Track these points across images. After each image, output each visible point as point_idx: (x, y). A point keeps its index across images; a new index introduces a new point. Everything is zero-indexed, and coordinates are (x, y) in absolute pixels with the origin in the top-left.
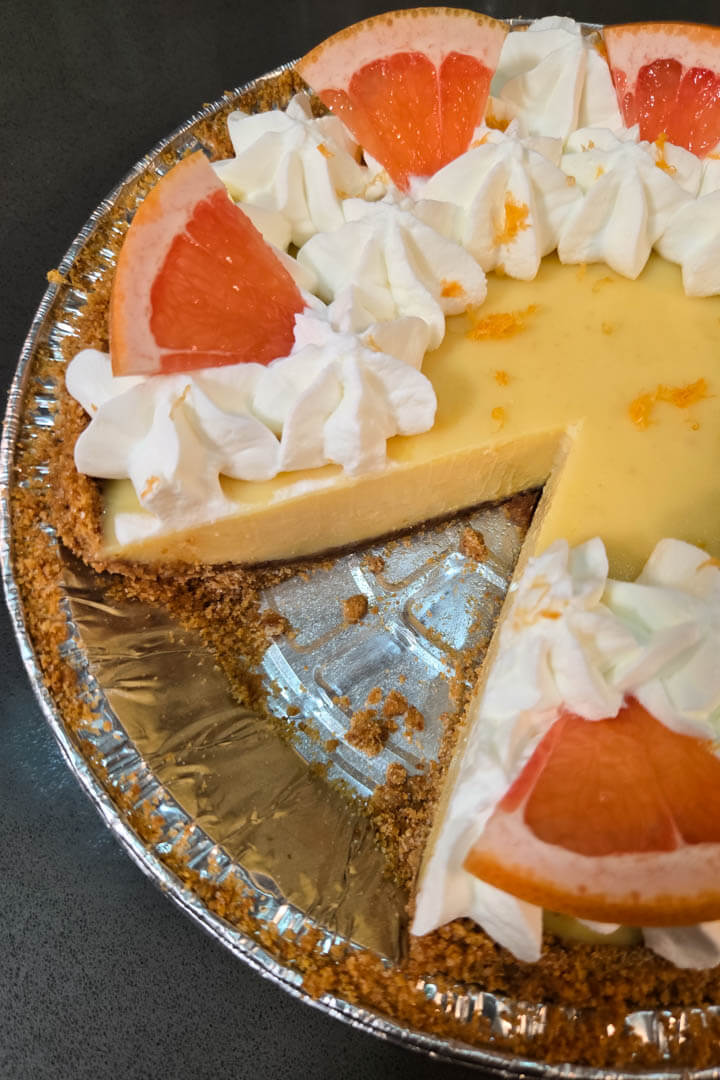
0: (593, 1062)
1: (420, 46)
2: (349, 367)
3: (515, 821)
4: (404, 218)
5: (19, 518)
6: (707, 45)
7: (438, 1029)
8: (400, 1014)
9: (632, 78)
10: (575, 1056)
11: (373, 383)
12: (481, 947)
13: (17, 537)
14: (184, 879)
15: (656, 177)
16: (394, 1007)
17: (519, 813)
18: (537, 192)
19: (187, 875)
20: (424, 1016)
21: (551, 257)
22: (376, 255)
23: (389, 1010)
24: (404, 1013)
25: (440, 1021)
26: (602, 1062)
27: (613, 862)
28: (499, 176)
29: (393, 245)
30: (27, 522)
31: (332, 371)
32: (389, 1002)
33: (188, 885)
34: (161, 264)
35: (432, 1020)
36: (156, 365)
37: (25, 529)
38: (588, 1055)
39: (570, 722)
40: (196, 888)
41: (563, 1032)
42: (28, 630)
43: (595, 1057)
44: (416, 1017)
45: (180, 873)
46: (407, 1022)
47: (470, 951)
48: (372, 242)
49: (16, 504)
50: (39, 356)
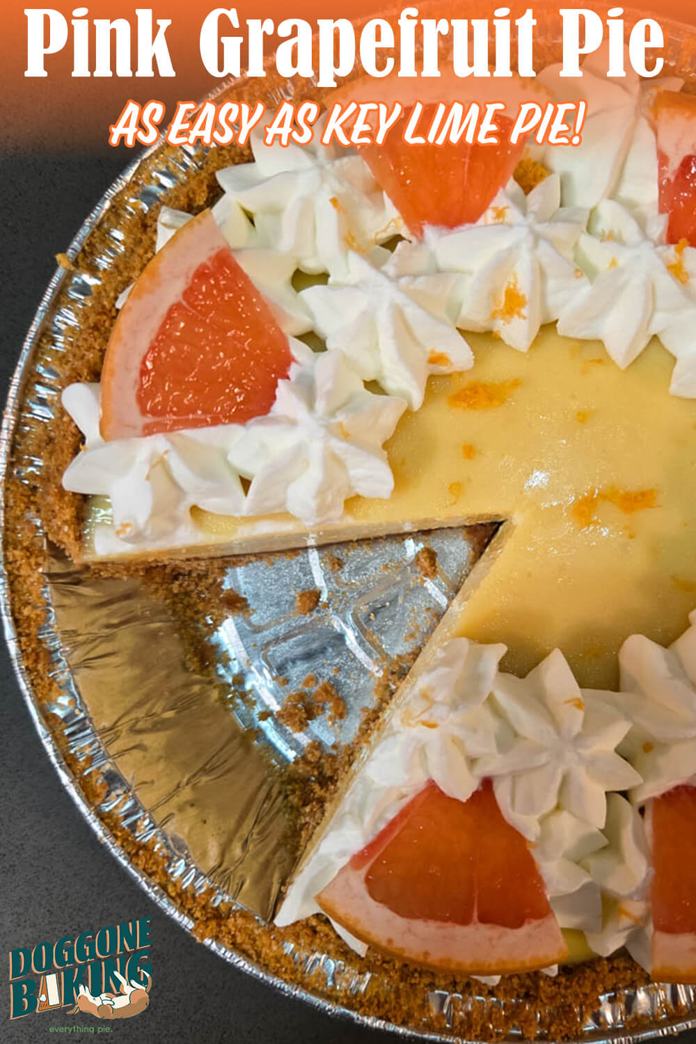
0: (393, 1020)
2: (316, 449)
3: (357, 881)
4: (400, 299)
5: (12, 507)
7: (287, 977)
8: (261, 960)
9: (675, 163)
10: (382, 1012)
11: (334, 461)
12: (327, 935)
13: (9, 526)
14: (116, 837)
15: (666, 282)
16: (259, 955)
17: (363, 872)
18: (543, 276)
19: (119, 834)
20: (278, 965)
21: (548, 327)
22: (367, 323)
23: (254, 956)
24: (264, 960)
25: (289, 971)
26: (400, 1021)
28: (503, 262)
29: (384, 319)
30: (18, 513)
31: (299, 452)
32: (256, 951)
33: (118, 843)
35: (284, 969)
36: (138, 433)
37: (17, 518)
38: (390, 1015)
40: (125, 844)
41: (377, 995)
42: (13, 614)
43: (395, 1017)
44: (272, 964)
45: (114, 832)
46: (266, 967)
47: (318, 936)
50: (41, 344)
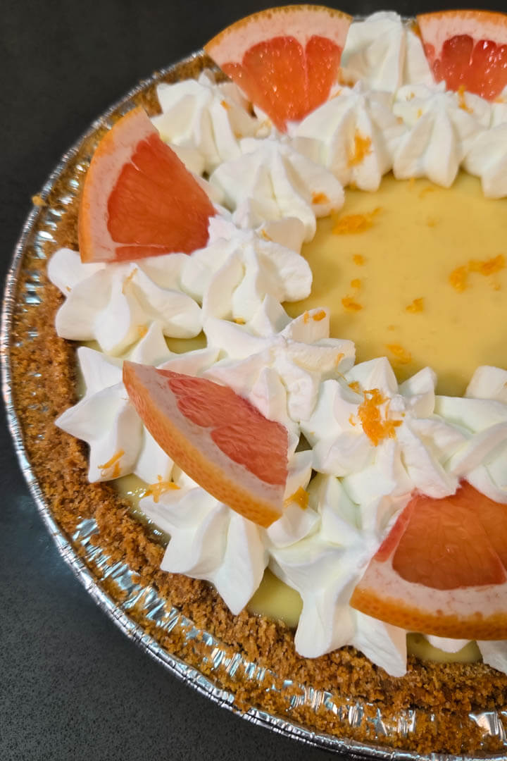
0: (452, 751)
1: (291, 32)
2: (249, 253)
3: (386, 568)
4: (284, 149)
5: (17, 368)
6: (490, 25)
7: (336, 732)
8: (307, 721)
9: (439, 49)
10: (438, 746)
11: (266, 264)
12: (363, 668)
13: (16, 381)
14: (144, 627)
15: (460, 115)
16: (304, 718)
17: (389, 562)
18: (376, 128)
19: (146, 624)
20: (325, 722)
22: (265, 176)
23: (299, 719)
24: (310, 721)
25: (337, 726)
26: (459, 750)
27: (460, 593)
28: (350, 119)
29: (277, 169)
30: (22, 370)
31: (237, 256)
32: (299, 713)
33: (147, 631)
34: (114, 183)
35: (331, 725)
36: (112, 255)
37: (22, 375)
38: (448, 746)
39: (420, 500)
40: (153, 633)
41: (428, 730)
42: (26, 447)
43: (452, 747)
44: (319, 723)
45: (141, 623)
46: (312, 727)
47: (354, 671)
48: (262, 167)
49: (15, 358)
50: (28, 256)
